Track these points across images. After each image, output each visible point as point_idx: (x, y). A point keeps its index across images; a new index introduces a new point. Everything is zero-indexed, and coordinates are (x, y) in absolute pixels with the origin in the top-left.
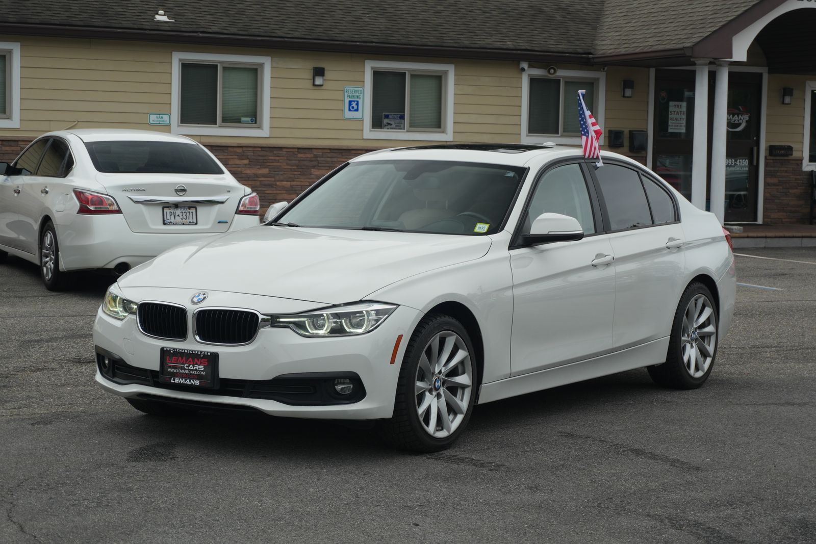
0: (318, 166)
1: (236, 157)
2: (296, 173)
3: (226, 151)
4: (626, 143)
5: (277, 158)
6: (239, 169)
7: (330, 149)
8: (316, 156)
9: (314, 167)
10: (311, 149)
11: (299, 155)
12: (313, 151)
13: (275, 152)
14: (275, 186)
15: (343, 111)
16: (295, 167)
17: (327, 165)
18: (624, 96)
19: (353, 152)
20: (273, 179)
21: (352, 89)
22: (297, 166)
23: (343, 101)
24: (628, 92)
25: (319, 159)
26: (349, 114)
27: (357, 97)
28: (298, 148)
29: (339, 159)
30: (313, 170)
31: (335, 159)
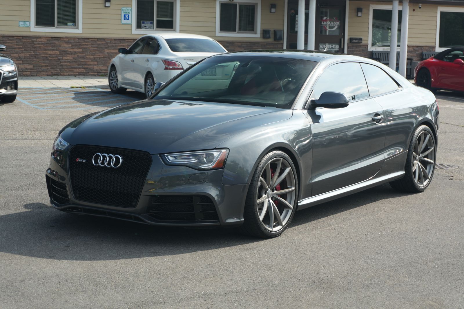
0: (108, 48)
1: (65, 43)
2: (96, 51)
3: (60, 40)
4: (272, 35)
5: (87, 44)
6: (67, 49)
7: (114, 39)
8: (107, 43)
9: (106, 48)
10: (104, 39)
11: (98, 42)
12: (105, 40)
13: (85, 41)
14: (85, 58)
15: (121, 20)
16: (96, 48)
17: (113, 47)
18: (271, 12)
19: (126, 41)
20: (84, 54)
21: (126, 8)
22: (97, 48)
23: (121, 15)
24: (273, 10)
25: (108, 44)
26: (124, 22)
27: (128, 13)
28: (98, 39)
29: (119, 44)
30: (105, 50)
31: (117, 44)
